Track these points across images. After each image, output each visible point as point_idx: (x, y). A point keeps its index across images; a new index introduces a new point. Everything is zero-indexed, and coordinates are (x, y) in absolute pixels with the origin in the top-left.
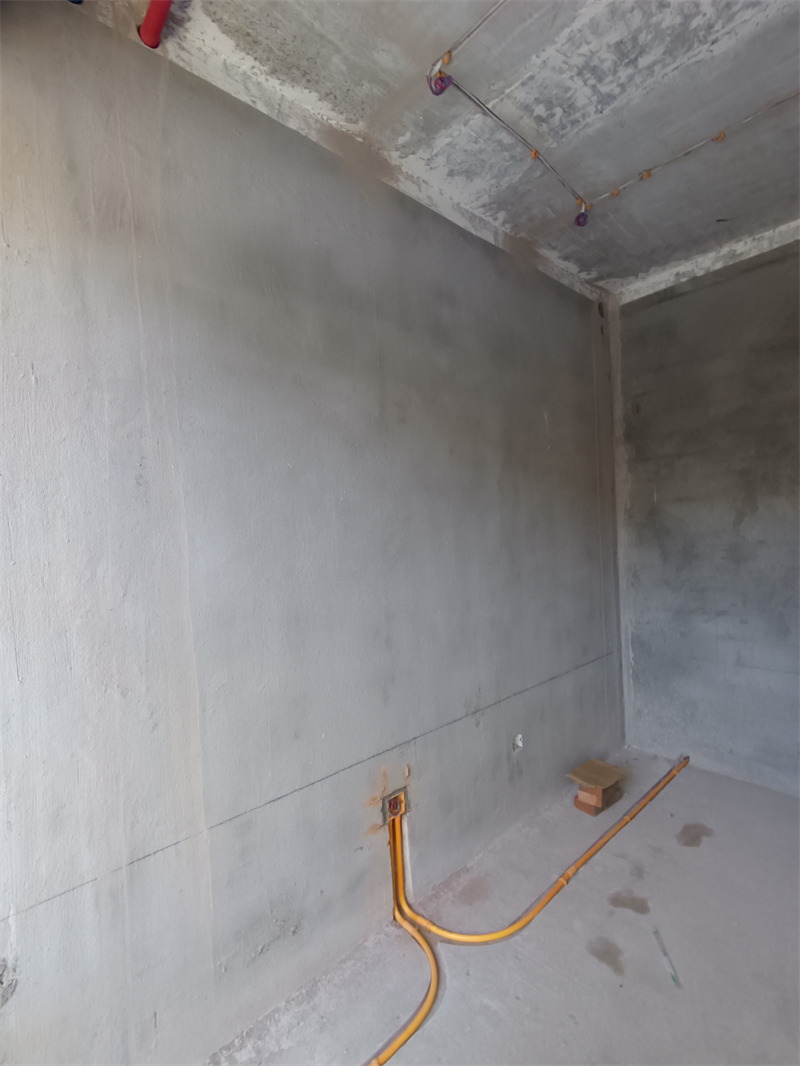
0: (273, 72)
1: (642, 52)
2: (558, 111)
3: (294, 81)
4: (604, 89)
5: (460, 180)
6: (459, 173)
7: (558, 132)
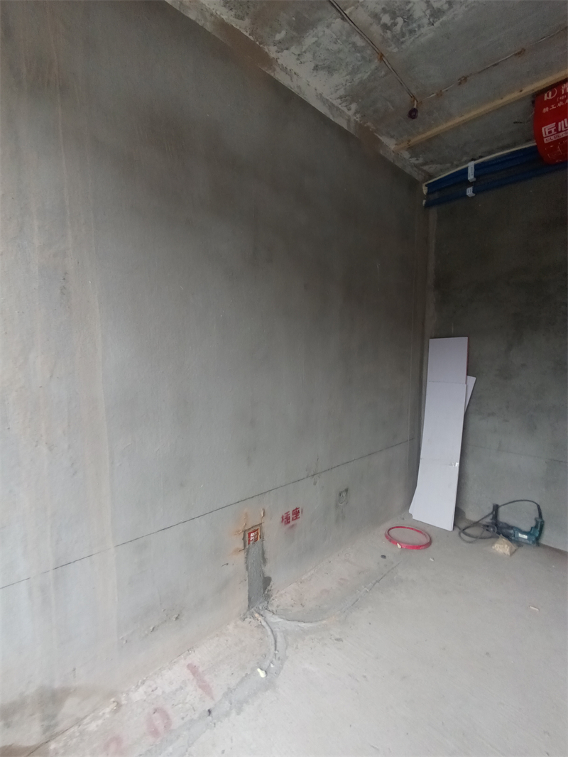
4: (436, 5)
5: (322, 74)
6: (323, 68)
7: (398, 40)
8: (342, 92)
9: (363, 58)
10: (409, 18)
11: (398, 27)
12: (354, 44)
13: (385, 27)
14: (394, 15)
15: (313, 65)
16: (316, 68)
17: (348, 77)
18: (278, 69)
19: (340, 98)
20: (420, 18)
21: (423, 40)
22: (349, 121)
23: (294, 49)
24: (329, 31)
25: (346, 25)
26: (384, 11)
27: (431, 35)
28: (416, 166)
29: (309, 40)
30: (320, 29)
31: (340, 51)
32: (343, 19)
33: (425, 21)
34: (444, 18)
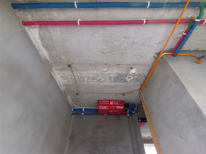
0: (43, 45)
1: (94, 79)
2: (82, 79)
3: (45, 49)
4: (89, 80)
5: (62, 78)
6: (63, 78)
7: (80, 81)
8: (64, 83)
9: (72, 81)
10: (84, 80)
11: (81, 80)
12: (72, 78)
13: (79, 78)
14: (81, 78)
15: (61, 76)
16: (61, 77)
17: (67, 82)
18: (53, 72)
19: (63, 84)
20: (85, 81)
21: (84, 84)
22: (63, 89)
23: (59, 72)
24: (68, 73)
25: (72, 74)
26: (80, 76)
27: (86, 84)
28: (72, 104)
29: (63, 72)
30: (67, 72)
31: (68, 77)
32: (72, 73)
33: (86, 81)
34: (89, 83)
